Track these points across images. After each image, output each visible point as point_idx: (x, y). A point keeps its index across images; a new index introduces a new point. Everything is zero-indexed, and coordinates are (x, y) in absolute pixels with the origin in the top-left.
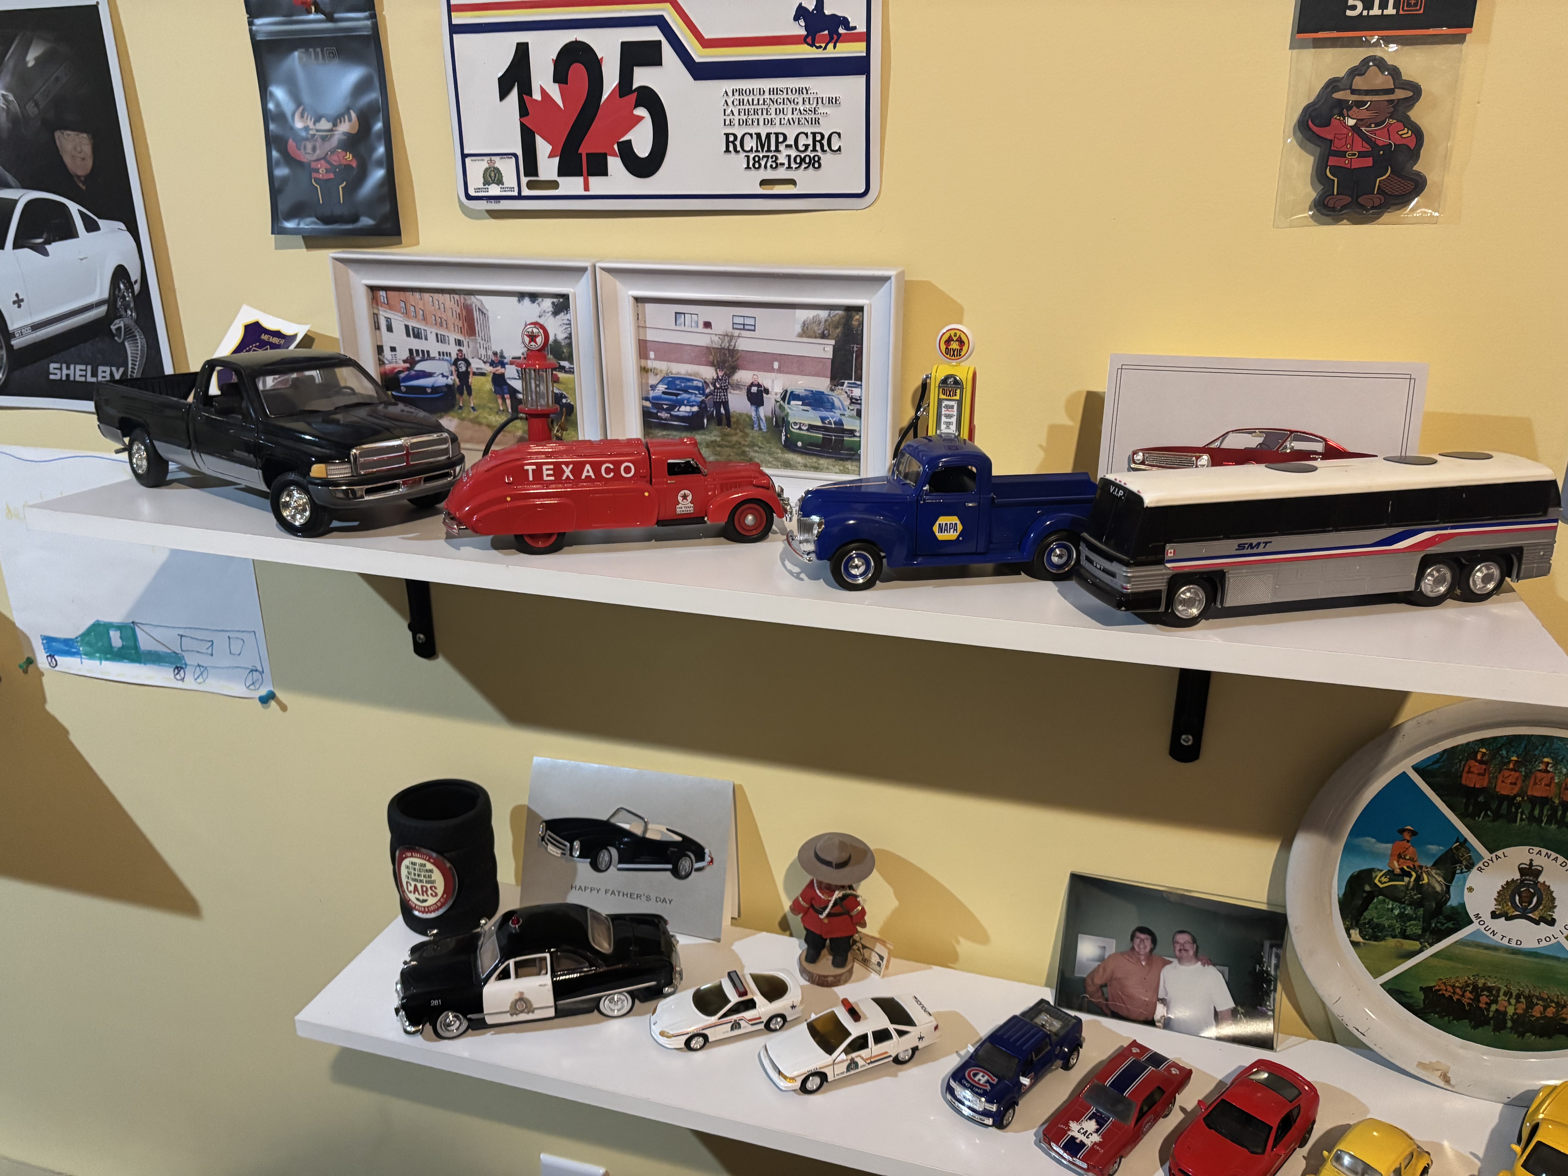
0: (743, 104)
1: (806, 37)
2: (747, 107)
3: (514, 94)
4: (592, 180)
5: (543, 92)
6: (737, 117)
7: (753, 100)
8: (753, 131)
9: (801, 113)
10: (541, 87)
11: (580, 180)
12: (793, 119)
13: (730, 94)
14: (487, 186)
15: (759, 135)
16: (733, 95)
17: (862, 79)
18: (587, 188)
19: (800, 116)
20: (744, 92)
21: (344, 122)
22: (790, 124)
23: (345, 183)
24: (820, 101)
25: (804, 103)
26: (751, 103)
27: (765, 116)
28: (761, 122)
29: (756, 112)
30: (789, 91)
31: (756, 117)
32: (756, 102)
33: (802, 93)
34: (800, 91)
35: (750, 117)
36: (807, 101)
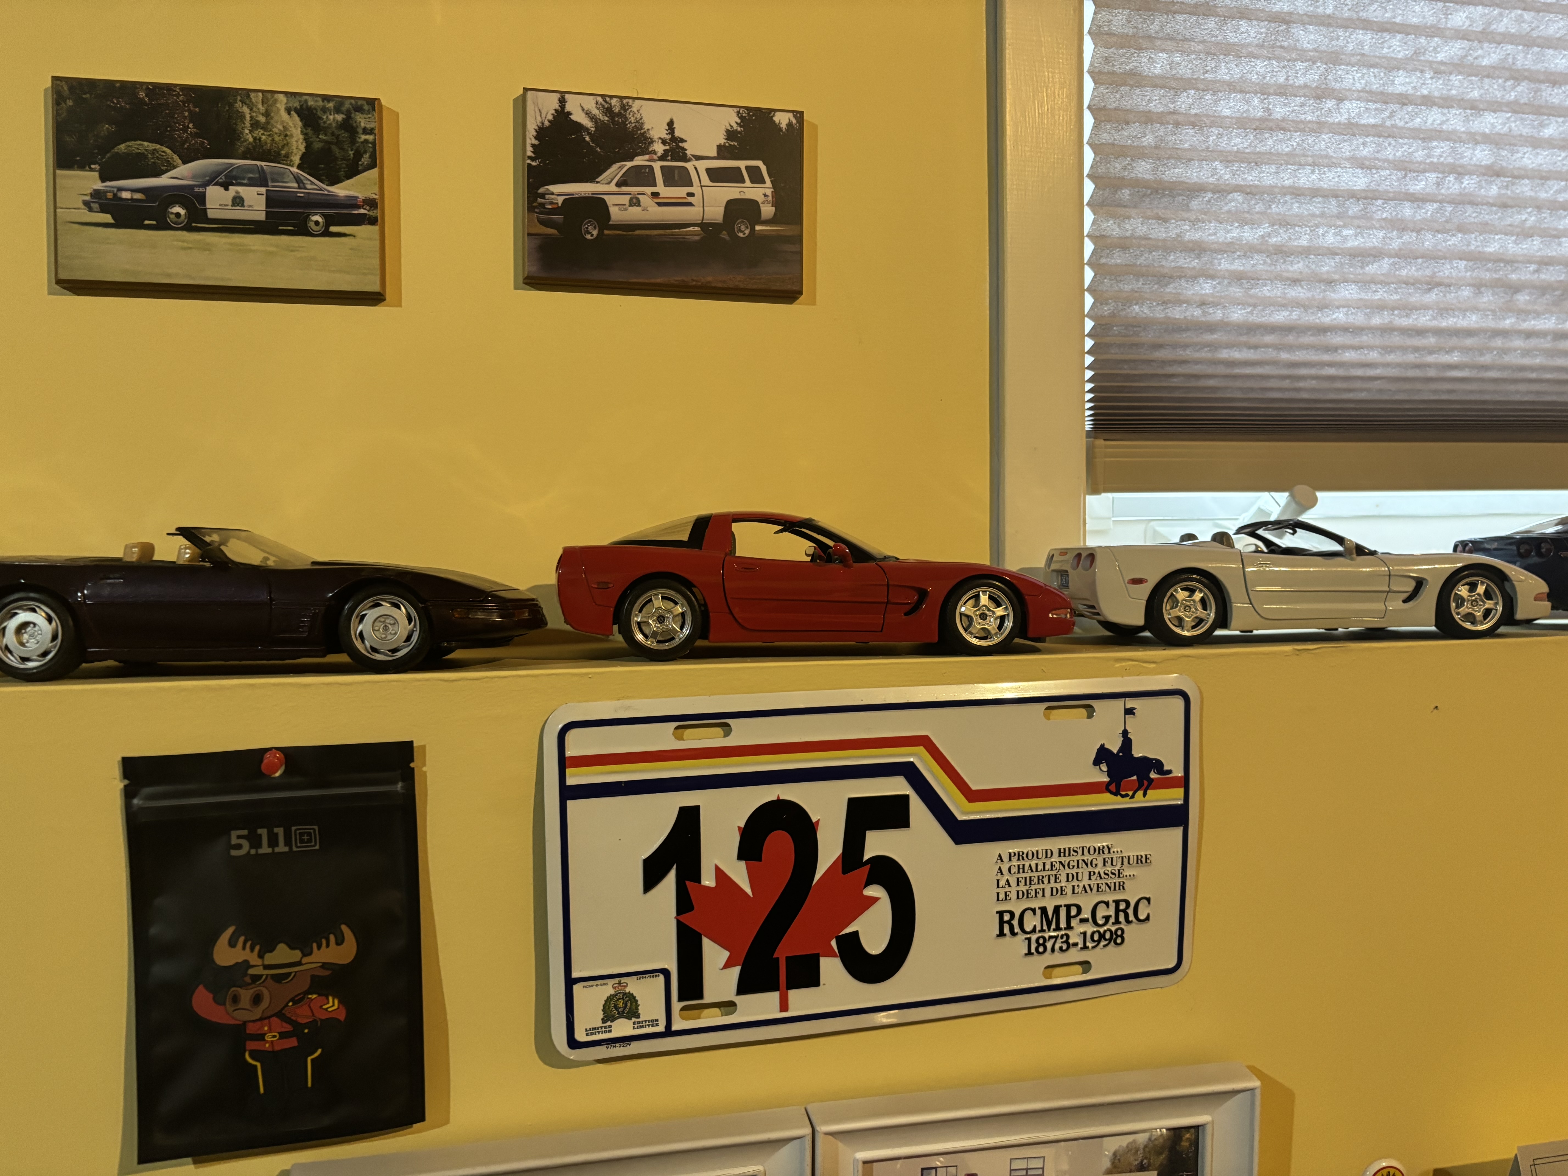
0: (1024, 872)
1: (1108, 784)
2: (1028, 875)
3: (669, 882)
4: (793, 994)
5: (720, 874)
6: (1014, 889)
7: (1037, 865)
8: (1036, 904)
9: (1101, 878)
10: (717, 868)
11: (774, 996)
12: (1089, 885)
13: (1005, 858)
14: (609, 1023)
15: (1044, 910)
16: (1010, 860)
17: (1178, 832)
18: (784, 1007)
19: (1099, 881)
20: (1025, 856)
21: (328, 946)
22: (1086, 892)
23: (319, 1051)
24: (1126, 861)
25: (1104, 865)
26: (1034, 869)
27: (1053, 884)
28: (1048, 892)
29: (1040, 880)
30: (1086, 851)
31: (1041, 886)
32: (1040, 867)
33: (1103, 853)
34: (1101, 850)
35: (1033, 887)
36: (1110, 862)
